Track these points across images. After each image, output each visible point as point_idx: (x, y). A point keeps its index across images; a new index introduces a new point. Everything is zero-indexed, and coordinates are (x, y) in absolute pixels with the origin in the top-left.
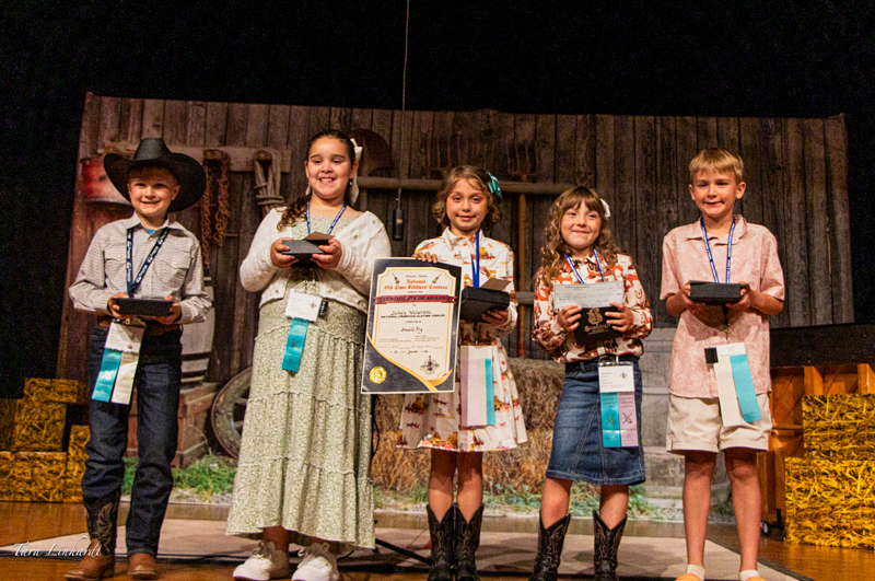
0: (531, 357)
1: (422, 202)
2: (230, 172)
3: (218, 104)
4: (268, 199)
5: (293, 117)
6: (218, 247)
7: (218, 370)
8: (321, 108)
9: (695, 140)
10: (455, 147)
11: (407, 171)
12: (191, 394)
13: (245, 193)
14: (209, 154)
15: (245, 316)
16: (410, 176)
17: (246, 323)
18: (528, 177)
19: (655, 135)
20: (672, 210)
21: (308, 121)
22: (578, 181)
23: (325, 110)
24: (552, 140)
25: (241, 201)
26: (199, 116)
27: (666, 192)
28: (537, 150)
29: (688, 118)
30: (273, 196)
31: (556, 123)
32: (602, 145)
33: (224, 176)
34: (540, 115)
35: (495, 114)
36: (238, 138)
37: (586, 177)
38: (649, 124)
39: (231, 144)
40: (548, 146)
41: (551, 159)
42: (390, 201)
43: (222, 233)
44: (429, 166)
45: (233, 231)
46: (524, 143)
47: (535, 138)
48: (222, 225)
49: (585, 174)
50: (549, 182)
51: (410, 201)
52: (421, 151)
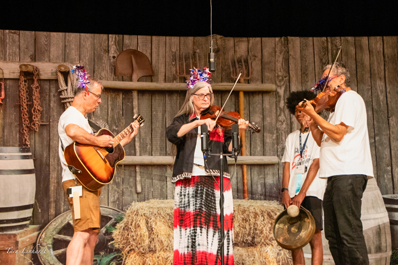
0: (252, 198)
1: (175, 98)
2: (40, 80)
3: (28, 33)
4: (68, 98)
5: (82, 41)
6: (35, 132)
7: (40, 216)
8: (102, 35)
9: (354, 52)
10: (195, 60)
11: (164, 78)
12: (21, 233)
13: (52, 94)
14: (23, 67)
16: (165, 81)
18: (244, 80)
19: (327, 50)
21: (93, 44)
22: (278, 82)
23: (104, 36)
24: (259, 55)
25: (50, 101)
26: (14, 41)
28: (250, 62)
29: (349, 38)
30: (71, 96)
31: (262, 44)
32: (293, 58)
33: (36, 82)
34: (251, 38)
35: (221, 38)
36: (44, 56)
37: (283, 79)
38: (323, 43)
39: (40, 60)
40: (257, 59)
41: (259, 68)
42: (153, 98)
43: (37, 122)
44: (178, 74)
45: (45, 120)
46: (241, 57)
47: (248, 53)
48: (37, 117)
49: (282, 77)
50: (259, 83)
51: (167, 98)
52: (172, 64)
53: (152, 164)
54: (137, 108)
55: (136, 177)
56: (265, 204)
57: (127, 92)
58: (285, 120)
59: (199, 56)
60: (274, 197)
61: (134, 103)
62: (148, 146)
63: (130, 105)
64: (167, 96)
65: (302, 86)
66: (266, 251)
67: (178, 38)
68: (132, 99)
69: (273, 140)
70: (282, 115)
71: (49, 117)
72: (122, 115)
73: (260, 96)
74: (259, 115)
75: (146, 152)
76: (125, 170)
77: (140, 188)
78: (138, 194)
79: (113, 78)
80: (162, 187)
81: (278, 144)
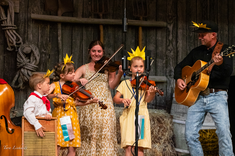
1: (90, 30)
10: (106, 1)
11: (82, 14)
16: (83, 17)
18: (143, 18)
22: (168, 20)
28: (147, 4)
30: (10, 25)
32: (180, 2)
40: (153, 2)
41: (154, 9)
42: (74, 29)
44: (93, 11)
49: (172, 17)
50: (154, 21)
51: (84, 30)
52: (89, 4)
54: (61, 36)
56: (156, 112)
57: (53, 24)
58: (173, 49)
60: (162, 107)
61: (58, 33)
63: (55, 34)
64: (84, 28)
65: (186, 24)
66: (155, 147)
68: (57, 29)
69: (163, 64)
70: (171, 46)
72: (49, 42)
73: (155, 31)
74: (153, 45)
79: (43, 12)
81: (166, 67)
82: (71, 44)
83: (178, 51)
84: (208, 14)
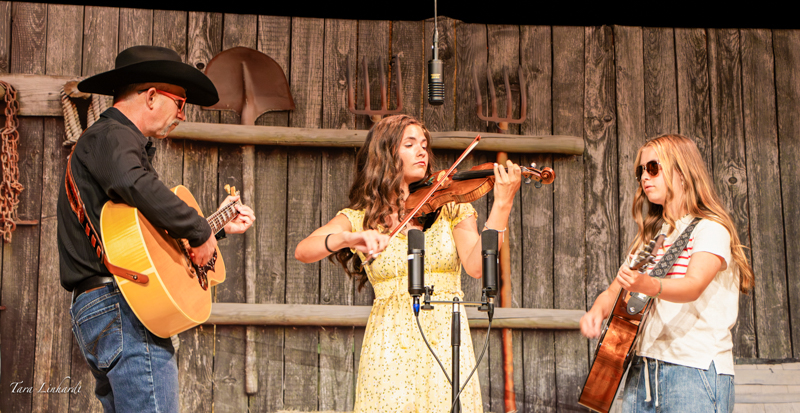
1: (343, 165)
2: (19, 118)
5: (125, 26)
6: (4, 242)
8: (172, 13)
9: (771, 66)
10: (395, 77)
11: (317, 116)
13: (48, 152)
15: (55, 357)
16: (321, 124)
17: (55, 367)
18: (510, 125)
19: (708, 58)
20: (738, 176)
21: (152, 34)
22: (589, 132)
23: (178, 17)
24: (547, 67)
25: (42, 167)
27: (728, 149)
28: (523, 84)
29: (760, 32)
31: (552, 40)
32: (626, 75)
33: (10, 124)
34: (527, 27)
35: (456, 25)
36: (33, 61)
37: (601, 126)
38: (698, 41)
39: (21, 71)
40: (540, 76)
41: (546, 97)
42: (292, 164)
43: (10, 219)
44: (353, 108)
45: (28, 215)
46: (503, 70)
47: (520, 63)
48: (10, 207)
49: (600, 121)
50: (544, 134)
51: (324, 165)
52: (339, 84)
53: (286, 323)
54: (252, 188)
55: (245, 354)
57: (230, 150)
58: (606, 223)
59: (404, 68)
61: (245, 176)
62: (278, 281)
63: (236, 180)
64: (325, 160)
67: (355, 22)
68: (242, 166)
69: (577, 270)
70: (600, 211)
71: (38, 206)
72: (215, 205)
73: (547, 164)
74: (545, 210)
75: (271, 293)
76: (218, 336)
77: (256, 382)
78: (249, 395)
79: (197, 115)
80: (308, 380)
81: (587, 281)
82: (284, 212)
83: (624, 228)
84: (715, 113)
